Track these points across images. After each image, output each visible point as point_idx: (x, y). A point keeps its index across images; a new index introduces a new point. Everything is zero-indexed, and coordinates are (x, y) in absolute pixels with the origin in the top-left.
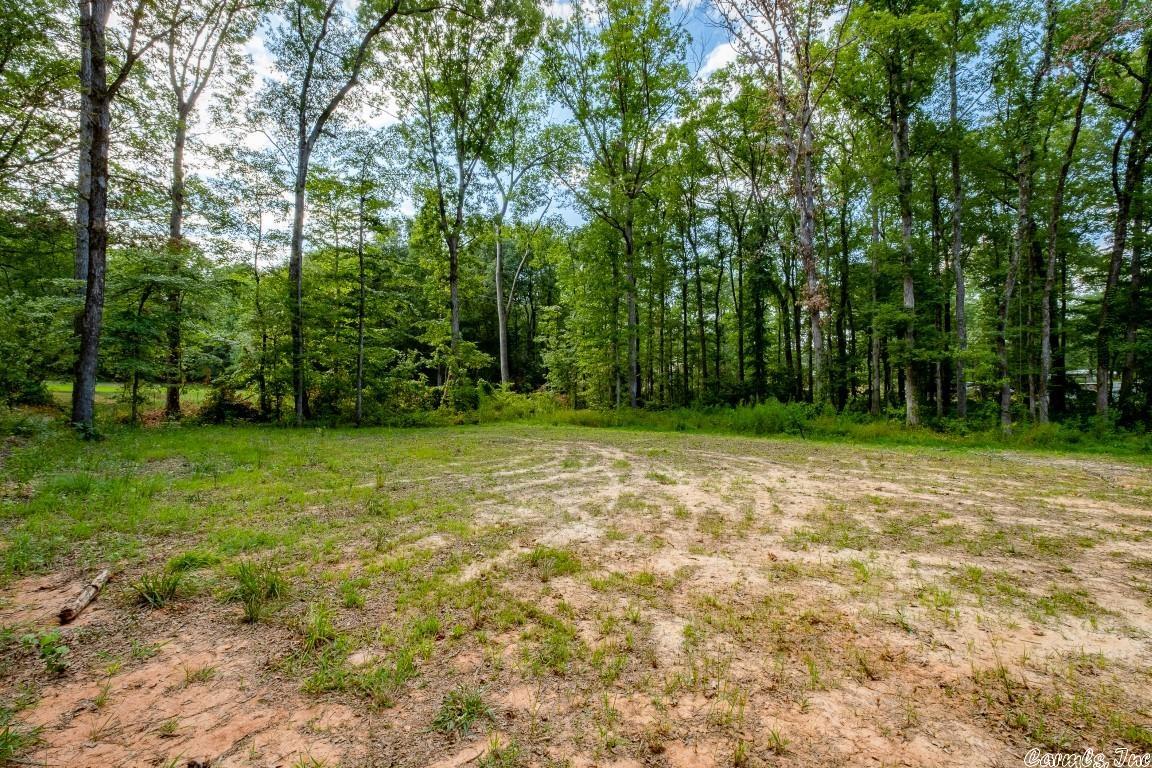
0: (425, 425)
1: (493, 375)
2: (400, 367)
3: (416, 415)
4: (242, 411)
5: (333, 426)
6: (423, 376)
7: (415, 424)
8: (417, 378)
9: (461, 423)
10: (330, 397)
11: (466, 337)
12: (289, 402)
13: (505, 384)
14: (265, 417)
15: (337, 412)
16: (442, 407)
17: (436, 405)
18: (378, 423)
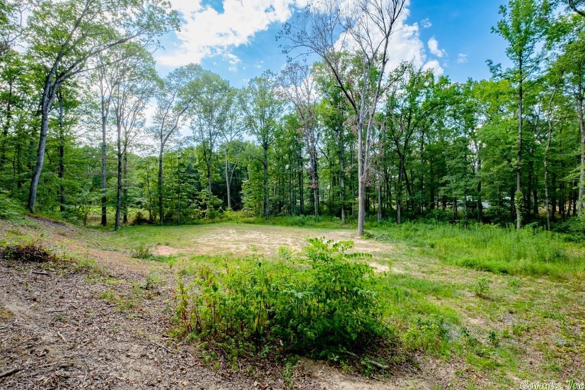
0: (198, 224)
1: (225, 205)
2: (191, 206)
3: (195, 221)
4: (145, 220)
5: (171, 225)
6: (200, 207)
7: (195, 224)
8: (198, 208)
9: (209, 223)
10: (170, 215)
11: (214, 194)
12: (158, 217)
13: (229, 208)
14: (151, 222)
15: (172, 220)
16: (205, 218)
17: (203, 217)
18: (184, 224)
